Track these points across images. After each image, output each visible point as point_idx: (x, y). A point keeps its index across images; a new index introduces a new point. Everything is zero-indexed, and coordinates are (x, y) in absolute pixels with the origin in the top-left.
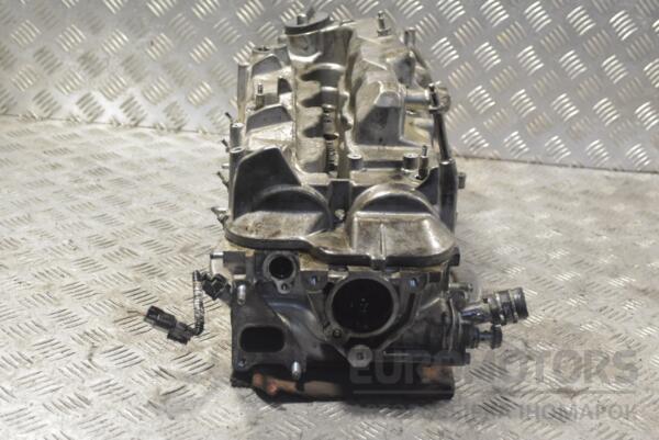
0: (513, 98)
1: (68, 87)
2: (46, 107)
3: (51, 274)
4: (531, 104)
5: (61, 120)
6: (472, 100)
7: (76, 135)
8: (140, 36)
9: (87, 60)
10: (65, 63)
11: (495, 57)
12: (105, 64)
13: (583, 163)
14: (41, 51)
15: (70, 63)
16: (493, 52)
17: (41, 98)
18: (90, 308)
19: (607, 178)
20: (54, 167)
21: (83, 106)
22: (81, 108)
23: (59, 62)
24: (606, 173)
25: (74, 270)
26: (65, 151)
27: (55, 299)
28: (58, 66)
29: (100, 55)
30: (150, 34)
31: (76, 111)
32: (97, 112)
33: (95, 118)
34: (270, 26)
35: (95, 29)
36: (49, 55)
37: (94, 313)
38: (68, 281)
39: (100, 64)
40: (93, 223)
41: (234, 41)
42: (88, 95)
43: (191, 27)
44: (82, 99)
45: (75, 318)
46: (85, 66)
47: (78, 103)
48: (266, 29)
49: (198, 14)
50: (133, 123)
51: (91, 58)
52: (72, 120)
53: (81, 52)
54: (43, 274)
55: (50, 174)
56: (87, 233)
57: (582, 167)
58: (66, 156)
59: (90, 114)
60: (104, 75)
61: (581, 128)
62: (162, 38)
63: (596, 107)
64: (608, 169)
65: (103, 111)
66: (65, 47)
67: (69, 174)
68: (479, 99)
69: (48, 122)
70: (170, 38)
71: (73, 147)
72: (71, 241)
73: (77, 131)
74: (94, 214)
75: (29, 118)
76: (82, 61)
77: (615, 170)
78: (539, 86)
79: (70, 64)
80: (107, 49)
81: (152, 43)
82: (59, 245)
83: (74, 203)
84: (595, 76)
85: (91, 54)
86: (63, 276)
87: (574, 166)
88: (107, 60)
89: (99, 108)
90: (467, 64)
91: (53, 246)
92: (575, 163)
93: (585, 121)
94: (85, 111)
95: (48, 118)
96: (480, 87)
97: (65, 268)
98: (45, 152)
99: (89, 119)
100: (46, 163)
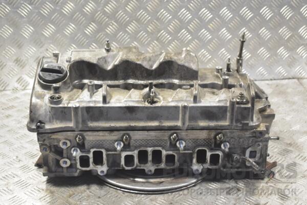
0: (219, 53)
1: (11, 75)
3: (8, 177)
4: (228, 55)
5: (10, 90)
6: (200, 56)
7: (17, 98)
8: (41, 47)
10: (8, 64)
11: (209, 35)
12: (26, 62)
13: (257, 79)
16: (208, 33)
18: (27, 193)
21: (19, 82)
22: (18, 83)
23: (4, 64)
24: (267, 82)
25: (19, 173)
26: (13, 107)
27: (11, 190)
28: (5, 66)
29: (23, 58)
30: (46, 45)
31: (16, 85)
32: (26, 85)
33: (26, 86)
34: (101, 35)
35: (20, 46)
37: (29, 196)
38: (16, 179)
39: (24, 63)
40: (27, 145)
41: (85, 43)
42: (21, 77)
43: (64, 40)
44: (19, 79)
45: (21, 200)
46: (17, 64)
47: (17, 81)
48: (100, 36)
51: (19, 60)
52: (15, 90)
53: (15, 58)
54: (4, 177)
56: (24, 151)
58: (13, 110)
59: (23, 86)
60: (27, 67)
61: (253, 63)
62: (52, 47)
63: (258, 52)
64: (268, 80)
65: (29, 84)
67: (15, 120)
68: (204, 56)
69: (4, 92)
70: (55, 46)
71: (16, 105)
72: (17, 157)
73: (18, 95)
74: (28, 140)
76: (16, 62)
77: (271, 80)
78: (231, 46)
79: (11, 64)
80: (27, 55)
81: (47, 50)
82: (11, 160)
83: (18, 135)
84: (257, 38)
85: (19, 58)
86: (14, 177)
88: (27, 60)
89: (27, 82)
90: (196, 40)
91: (9, 161)
94: (20, 85)
95: (4, 90)
96: (203, 50)
97: (15, 173)
98: (3, 109)
99: (23, 88)
100: (4, 115)
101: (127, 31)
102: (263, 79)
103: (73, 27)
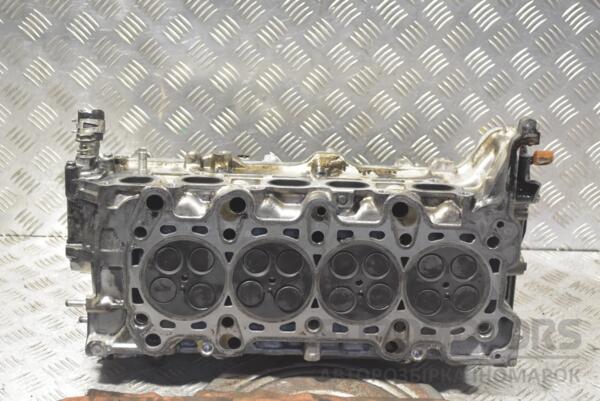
2: (28, 225)
14: (18, 173)
15: (48, 183)
17: (22, 217)
19: (596, 261)
36: (25, 177)
49: (171, 127)
57: (570, 250)
87: (562, 250)
92: (563, 246)
93: (572, 206)
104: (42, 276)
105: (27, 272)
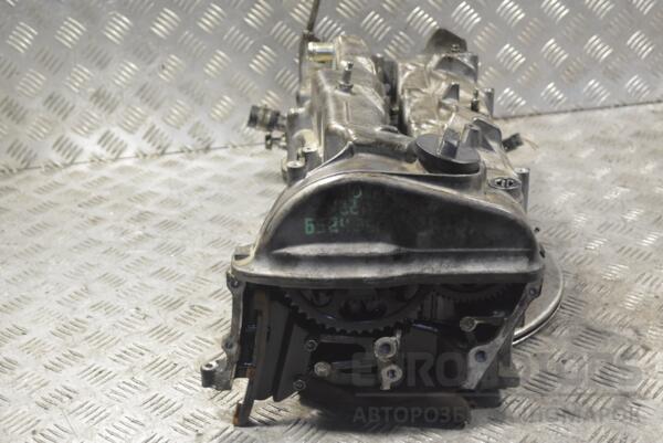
0: (543, 49)
1: (85, 129)
2: (67, 153)
3: (129, 354)
4: (562, 53)
5: (85, 162)
6: (502, 60)
7: (106, 178)
8: (150, 62)
9: (99, 97)
10: (78, 104)
11: (518, 12)
12: (119, 98)
13: (628, 102)
14: (50, 97)
15: (83, 104)
16: (516, 7)
17: (60, 145)
18: (180, 386)
19: (653, 112)
20: (95, 221)
21: (105, 144)
22: (103, 146)
23: (70, 105)
24: (651, 107)
25: (151, 343)
26: (100, 200)
27: (141, 383)
28: (72, 109)
29: (111, 89)
30: (159, 59)
31: (99, 150)
32: (120, 147)
33: (121, 152)
34: (282, 25)
35: (102, 64)
36: (59, 101)
37: (187, 393)
38: (148, 359)
39: (114, 99)
40: (154, 282)
41: (247, 48)
42: (108, 132)
43: (200, 43)
44: (103, 138)
45: (170, 403)
46: (98, 104)
47: (100, 142)
48: (278, 29)
49: (204, 27)
50: (160, 151)
51: (103, 96)
52: (97, 161)
53: (92, 90)
54: (120, 356)
55: (93, 232)
56: (150, 296)
57: (625, 105)
58: (102, 206)
59: (114, 152)
60: (120, 109)
61: (618, 66)
62: (173, 60)
63: (629, 42)
64: (652, 103)
65: (126, 146)
66: (74, 88)
67: (111, 227)
68: (510, 58)
69: (73, 168)
70: (180, 58)
71: (106, 194)
72: (137, 309)
73: (104, 172)
74: (152, 270)
75: (52, 168)
76: (95, 99)
77: (659, 102)
78: (567, 32)
80: (118, 82)
81: (163, 67)
82: (127, 316)
83: (128, 261)
84: (625, 11)
85: (103, 90)
86: (142, 354)
87: (617, 106)
88: (121, 94)
89: (122, 143)
90: (491, 24)
91: (121, 319)
92: (617, 103)
93: (622, 59)
94: (108, 150)
95: (72, 163)
96: (507, 46)
97: (140, 344)
98: (80, 206)
99: (114, 156)
100: (85, 219)
101: (338, 13)
102: (641, 100)
103: (218, 12)
104: (94, 195)
105: (78, 194)
